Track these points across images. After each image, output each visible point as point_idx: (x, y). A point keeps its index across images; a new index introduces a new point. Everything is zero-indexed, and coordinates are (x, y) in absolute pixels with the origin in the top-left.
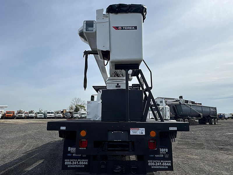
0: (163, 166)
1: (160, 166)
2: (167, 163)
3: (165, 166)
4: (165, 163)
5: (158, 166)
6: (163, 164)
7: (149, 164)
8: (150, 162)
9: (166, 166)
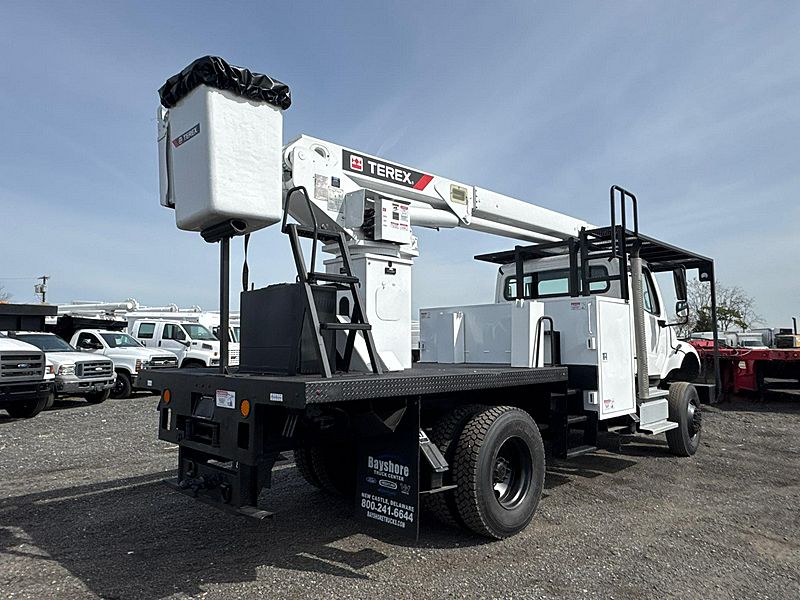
0: (393, 517)
1: (387, 515)
2: (405, 511)
3: (398, 519)
4: (399, 509)
5: (382, 513)
6: (396, 513)
7: (364, 504)
8: (367, 499)
9: (401, 520)
